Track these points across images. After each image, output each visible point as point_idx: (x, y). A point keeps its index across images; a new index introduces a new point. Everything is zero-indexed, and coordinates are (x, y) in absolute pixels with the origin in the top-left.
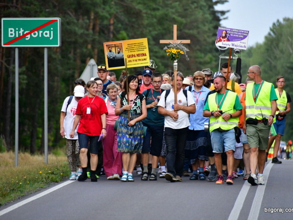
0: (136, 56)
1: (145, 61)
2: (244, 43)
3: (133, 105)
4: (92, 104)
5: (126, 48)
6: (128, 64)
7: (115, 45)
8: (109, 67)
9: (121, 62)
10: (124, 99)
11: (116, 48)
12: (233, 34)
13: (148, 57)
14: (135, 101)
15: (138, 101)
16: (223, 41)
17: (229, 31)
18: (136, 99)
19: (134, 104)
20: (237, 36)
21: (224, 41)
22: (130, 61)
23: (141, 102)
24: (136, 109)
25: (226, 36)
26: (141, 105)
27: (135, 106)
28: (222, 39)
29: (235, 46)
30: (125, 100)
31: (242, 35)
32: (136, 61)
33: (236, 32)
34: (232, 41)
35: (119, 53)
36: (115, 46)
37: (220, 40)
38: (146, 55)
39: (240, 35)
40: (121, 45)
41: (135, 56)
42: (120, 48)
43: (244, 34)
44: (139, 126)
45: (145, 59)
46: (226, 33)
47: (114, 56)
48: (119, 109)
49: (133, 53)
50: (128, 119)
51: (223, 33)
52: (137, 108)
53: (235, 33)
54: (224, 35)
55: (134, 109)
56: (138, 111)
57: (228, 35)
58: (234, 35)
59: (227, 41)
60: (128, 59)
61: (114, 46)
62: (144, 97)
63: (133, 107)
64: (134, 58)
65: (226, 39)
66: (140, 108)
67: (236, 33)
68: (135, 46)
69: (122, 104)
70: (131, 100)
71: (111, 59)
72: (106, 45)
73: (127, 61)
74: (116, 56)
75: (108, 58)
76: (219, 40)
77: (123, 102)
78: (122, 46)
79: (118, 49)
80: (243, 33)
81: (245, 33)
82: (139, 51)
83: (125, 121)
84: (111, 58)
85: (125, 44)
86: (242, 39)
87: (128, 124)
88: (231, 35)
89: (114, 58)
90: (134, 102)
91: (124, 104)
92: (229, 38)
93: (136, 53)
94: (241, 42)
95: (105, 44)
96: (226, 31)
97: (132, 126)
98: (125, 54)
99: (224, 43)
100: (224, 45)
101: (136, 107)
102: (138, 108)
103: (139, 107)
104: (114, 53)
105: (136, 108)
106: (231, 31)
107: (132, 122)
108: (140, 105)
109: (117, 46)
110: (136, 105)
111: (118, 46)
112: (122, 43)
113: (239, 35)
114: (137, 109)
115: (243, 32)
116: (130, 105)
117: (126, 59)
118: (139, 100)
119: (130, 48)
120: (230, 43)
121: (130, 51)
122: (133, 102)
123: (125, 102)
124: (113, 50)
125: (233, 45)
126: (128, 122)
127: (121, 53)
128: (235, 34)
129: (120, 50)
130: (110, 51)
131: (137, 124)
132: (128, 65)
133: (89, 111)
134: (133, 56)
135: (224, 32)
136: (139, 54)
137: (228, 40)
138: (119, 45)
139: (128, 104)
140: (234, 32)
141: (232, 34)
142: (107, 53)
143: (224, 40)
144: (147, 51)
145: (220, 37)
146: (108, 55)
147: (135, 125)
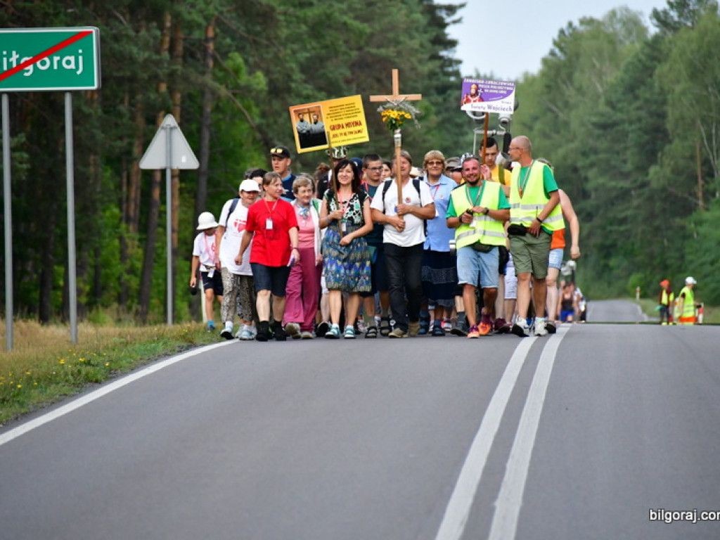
0: (345, 126)
1: (359, 135)
2: (508, 103)
3: (347, 210)
4: (273, 212)
5: (328, 114)
6: (332, 140)
7: (308, 109)
8: (302, 147)
9: (320, 138)
10: (333, 200)
11: (312, 115)
12: (489, 89)
13: (364, 127)
14: (351, 203)
15: (356, 203)
16: (472, 101)
17: (481, 84)
18: (352, 199)
19: (349, 208)
20: (495, 91)
21: (475, 101)
22: (335, 136)
23: (362, 204)
24: (352, 217)
25: (477, 93)
26: (362, 209)
27: (350, 210)
28: (471, 98)
29: (494, 108)
30: (333, 202)
31: (504, 90)
32: (345, 134)
33: (493, 85)
34: (488, 100)
35: (315, 123)
36: (309, 112)
37: (468, 101)
38: (360, 124)
39: (501, 90)
40: (318, 109)
41: (343, 127)
42: (316, 113)
43: (508, 88)
44: (359, 245)
45: (359, 131)
46: (477, 89)
47: (308, 128)
48: (325, 218)
49: (340, 122)
50: (339, 234)
51: (471, 89)
52: (354, 214)
53: (492, 87)
54: (473, 91)
55: (349, 216)
56: (357, 220)
57: (480, 91)
58: (491, 91)
59: (479, 101)
60: (332, 133)
61: (306, 111)
62: (366, 195)
63: (347, 214)
64: (342, 131)
65: (477, 98)
66: (359, 215)
67: (495, 87)
68: (343, 110)
69: (329, 209)
70: (343, 201)
71: (304, 134)
72: (295, 111)
73: (331, 136)
74: (311, 129)
75: (299, 133)
76: (465, 100)
77: (331, 205)
78: (320, 111)
79: (315, 117)
80: (506, 86)
81: (509, 86)
82: (348, 117)
83: (334, 236)
84: (304, 132)
85: (325, 106)
86: (505, 96)
87: (341, 242)
88: (486, 91)
89: (308, 131)
90: (349, 205)
91: (332, 207)
92: (482, 96)
93: (344, 122)
94: (503, 102)
95: (292, 109)
96: (477, 85)
97: (347, 246)
98: (326, 124)
99: (475, 104)
100: (475, 107)
101: (352, 212)
102: (357, 215)
103: (357, 212)
104: (308, 124)
105: (352, 215)
106: (484, 84)
107: (347, 239)
108: (359, 209)
109: (312, 112)
110: (352, 209)
111: (314, 112)
112: (319, 107)
113: (499, 90)
114: (354, 217)
115: (505, 84)
116: (341, 211)
117: (328, 133)
118: (358, 201)
119: (334, 113)
120: (485, 104)
121: (334, 119)
122: (347, 205)
123: (333, 206)
124: (306, 118)
125: (489, 107)
126: (339, 240)
127: (319, 122)
128: (492, 89)
129: (318, 117)
130: (302, 121)
131: (355, 241)
132: (333, 142)
133: (269, 225)
134: (339, 126)
135: (474, 86)
136: (350, 123)
137: (482, 100)
138: (315, 109)
139: (338, 208)
140: (490, 85)
141: (487, 89)
142: (296, 124)
143: (475, 99)
144: (361, 117)
145: (467, 94)
146: (299, 128)
147: (351, 243)
